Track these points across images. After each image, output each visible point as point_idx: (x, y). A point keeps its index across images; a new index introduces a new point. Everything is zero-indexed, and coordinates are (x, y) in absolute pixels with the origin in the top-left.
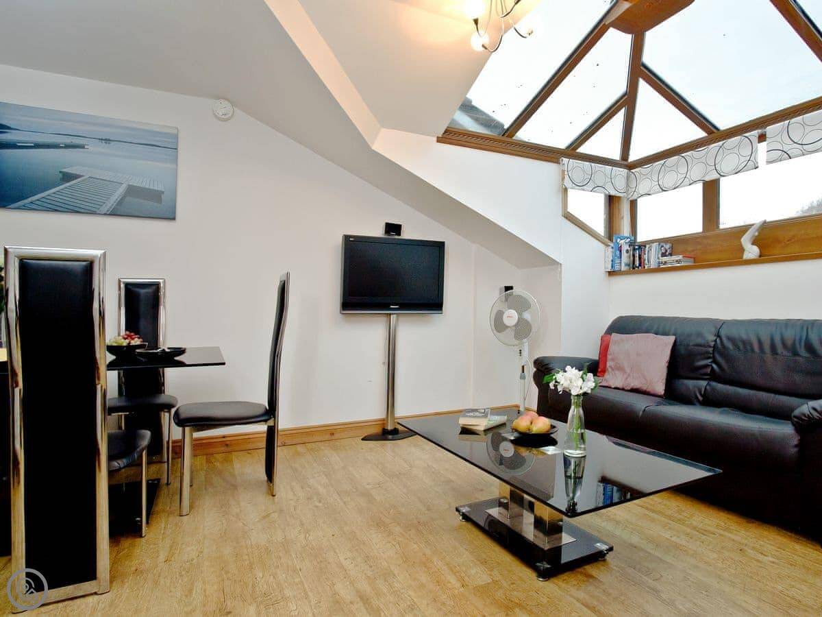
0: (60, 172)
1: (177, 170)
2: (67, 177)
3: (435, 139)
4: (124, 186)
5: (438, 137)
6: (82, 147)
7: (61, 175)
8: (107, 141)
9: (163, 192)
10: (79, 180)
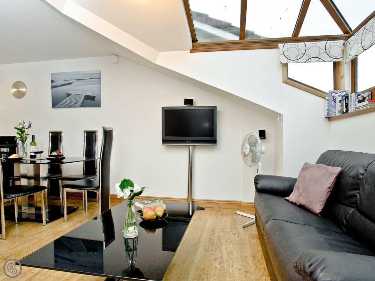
0: (67, 94)
1: (100, 87)
2: (69, 95)
3: (189, 51)
4: (84, 96)
5: (190, 50)
6: (71, 84)
7: (67, 95)
8: (78, 80)
9: (95, 96)
10: (71, 96)
